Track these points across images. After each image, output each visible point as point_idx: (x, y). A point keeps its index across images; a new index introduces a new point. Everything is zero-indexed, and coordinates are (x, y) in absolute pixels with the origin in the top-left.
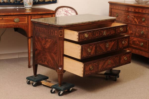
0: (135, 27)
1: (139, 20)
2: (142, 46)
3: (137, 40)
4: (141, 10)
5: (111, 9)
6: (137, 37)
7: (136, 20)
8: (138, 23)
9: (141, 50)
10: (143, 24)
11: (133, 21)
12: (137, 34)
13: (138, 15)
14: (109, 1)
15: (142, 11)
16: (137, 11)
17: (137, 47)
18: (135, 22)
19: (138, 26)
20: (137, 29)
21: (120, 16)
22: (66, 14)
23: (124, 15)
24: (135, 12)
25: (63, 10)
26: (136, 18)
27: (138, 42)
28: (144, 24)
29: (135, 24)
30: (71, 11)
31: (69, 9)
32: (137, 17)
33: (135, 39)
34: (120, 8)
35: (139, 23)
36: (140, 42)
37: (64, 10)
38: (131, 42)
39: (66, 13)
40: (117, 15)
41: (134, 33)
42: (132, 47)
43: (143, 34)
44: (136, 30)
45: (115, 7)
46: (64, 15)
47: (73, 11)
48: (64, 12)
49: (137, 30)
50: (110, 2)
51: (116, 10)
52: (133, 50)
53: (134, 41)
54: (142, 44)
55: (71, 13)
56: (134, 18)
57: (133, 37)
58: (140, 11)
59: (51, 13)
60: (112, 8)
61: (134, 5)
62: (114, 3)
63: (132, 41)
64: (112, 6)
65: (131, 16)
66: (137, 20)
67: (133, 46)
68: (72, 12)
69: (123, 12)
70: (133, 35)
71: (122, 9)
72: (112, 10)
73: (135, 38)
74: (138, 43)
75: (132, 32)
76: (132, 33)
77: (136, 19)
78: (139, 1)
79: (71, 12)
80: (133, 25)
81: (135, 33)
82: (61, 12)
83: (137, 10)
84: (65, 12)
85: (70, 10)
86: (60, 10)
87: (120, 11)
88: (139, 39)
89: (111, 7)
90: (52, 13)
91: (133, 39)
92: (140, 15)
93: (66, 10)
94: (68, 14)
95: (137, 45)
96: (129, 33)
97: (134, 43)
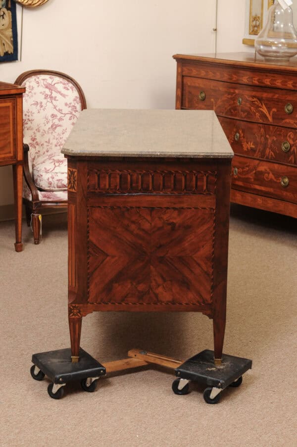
0: (262, 130)
1: (274, 110)
2: (286, 188)
3: (268, 170)
4: (280, 81)
5: (183, 76)
6: (269, 162)
7: (264, 110)
8: (270, 119)
9: (282, 199)
10: (287, 120)
11: (257, 114)
12: (268, 151)
13: (270, 95)
14: (175, 53)
15: (284, 83)
16: (268, 83)
17: (271, 190)
18: (263, 116)
19: (271, 127)
20: (268, 136)
21: (212, 100)
22: (49, 94)
23: (226, 95)
25: (38, 83)
26: (266, 105)
27: (271, 176)
28: (289, 123)
29: (261, 121)
30: (64, 84)
31: (57, 79)
32: (269, 100)
33: (263, 167)
34: (211, 75)
35: (273, 118)
36: (278, 175)
37: (42, 81)
38: (251, 177)
39: (48, 92)
40: (203, 95)
42: (255, 189)
43: (288, 152)
44: (266, 139)
45: (194, 72)
46: (43, 96)
47: (71, 85)
48: (42, 89)
49: (270, 141)
50: (180, 57)
51: (200, 81)
52: (259, 200)
53: (261, 173)
54: (286, 180)
55: (64, 91)
56: (258, 103)
57: (257, 162)
58: (278, 83)
59: (12, 95)
60: (184, 73)
62: (192, 58)
63: (254, 172)
64: (185, 69)
65: (245, 98)
66: (269, 109)
67: (258, 187)
68: (68, 89)
69: (221, 88)
70: (257, 155)
71: (218, 76)
72: (186, 80)
73: (261, 162)
74: (271, 179)
75: (253, 147)
76: (253, 151)
77: (264, 106)
78: (269, 54)
79: (65, 88)
80: (255, 126)
81: (261, 149)
82: (33, 88)
83: (267, 82)
84: (47, 87)
85: (61, 82)
86: (29, 83)
87: (213, 84)
88: (276, 166)
89: (182, 71)
90: (16, 94)
91: (255, 168)
92: (277, 96)
93: (49, 81)
94: (54, 94)
95: (270, 183)
96: (245, 149)
97: (259, 177)
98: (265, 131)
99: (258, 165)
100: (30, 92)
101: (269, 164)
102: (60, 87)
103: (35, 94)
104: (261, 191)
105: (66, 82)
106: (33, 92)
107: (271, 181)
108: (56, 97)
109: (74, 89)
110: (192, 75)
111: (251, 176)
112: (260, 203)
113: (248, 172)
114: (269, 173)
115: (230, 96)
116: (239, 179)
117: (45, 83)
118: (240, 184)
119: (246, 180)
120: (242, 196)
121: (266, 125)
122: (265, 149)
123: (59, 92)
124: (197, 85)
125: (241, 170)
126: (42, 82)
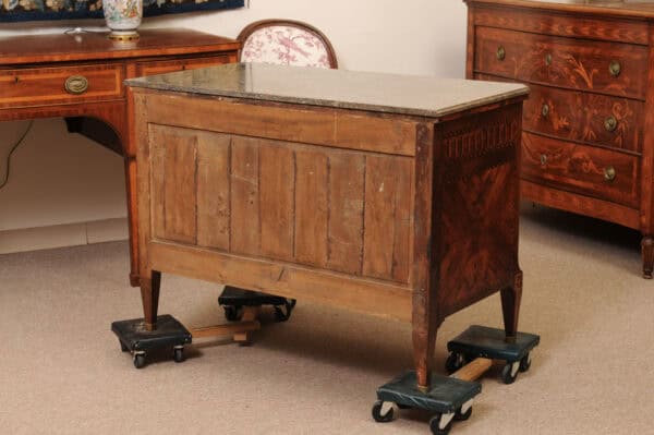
0: (579, 100)
1: (595, 71)
2: (611, 182)
3: (587, 158)
4: (602, 30)
5: (475, 27)
6: (589, 145)
7: (582, 71)
8: (590, 85)
9: (608, 199)
10: (612, 86)
11: (572, 77)
12: (586, 130)
13: (589, 50)
15: (608, 32)
16: (587, 33)
17: (591, 186)
18: (580, 80)
19: (591, 96)
20: (586, 109)
21: (514, 59)
22: (285, 51)
23: (531, 52)
24: (577, 39)
25: (270, 37)
26: (584, 64)
27: (591, 165)
28: (616, 90)
29: (577, 87)
30: (307, 38)
31: (297, 32)
32: (588, 57)
33: (580, 154)
34: (511, 24)
35: (594, 84)
36: (602, 165)
38: (563, 167)
39: (283, 49)
40: (502, 51)
41: (576, 125)
42: (570, 186)
43: (614, 130)
44: (585, 113)
45: (490, 20)
46: (277, 55)
47: (316, 40)
48: (275, 45)
49: (589, 116)
51: (497, 32)
52: (574, 199)
53: (578, 161)
54: (612, 171)
55: (306, 49)
56: (573, 62)
57: (572, 145)
58: (600, 33)
59: (222, 51)
60: (477, 22)
61: (572, 8)
63: (568, 160)
64: (479, 16)
65: (561, 53)
66: (588, 70)
67: (572, 181)
68: (312, 46)
69: (526, 41)
70: (573, 136)
71: (520, 25)
72: (482, 33)
73: (578, 146)
74: (592, 171)
75: (567, 124)
76: (566, 129)
77: (581, 66)
79: (307, 44)
80: (570, 94)
81: (578, 126)
82: (262, 44)
83: (586, 31)
84: (282, 43)
85: (302, 36)
86: (259, 36)
87: (514, 36)
88: (598, 151)
89: (475, 19)
90: (227, 52)
91: (570, 154)
92: (598, 52)
93: (286, 34)
94: (292, 52)
95: (590, 176)
96: (556, 127)
97: (575, 168)
98: (583, 101)
99: (574, 150)
100: (258, 50)
101: (587, 148)
102: (301, 43)
103: (265, 52)
104: (578, 187)
105: (309, 35)
106: (262, 49)
107: (591, 173)
108: (294, 57)
109: (321, 44)
110: (487, 24)
111: (565, 166)
112: (577, 204)
113: (560, 161)
114: (587, 162)
115: (536, 53)
116: (548, 170)
117: (281, 38)
118: (550, 177)
119: (559, 172)
120: (553, 194)
121: (585, 93)
122: (582, 127)
123: (300, 50)
124: (494, 38)
125: (551, 157)
126: (275, 36)
